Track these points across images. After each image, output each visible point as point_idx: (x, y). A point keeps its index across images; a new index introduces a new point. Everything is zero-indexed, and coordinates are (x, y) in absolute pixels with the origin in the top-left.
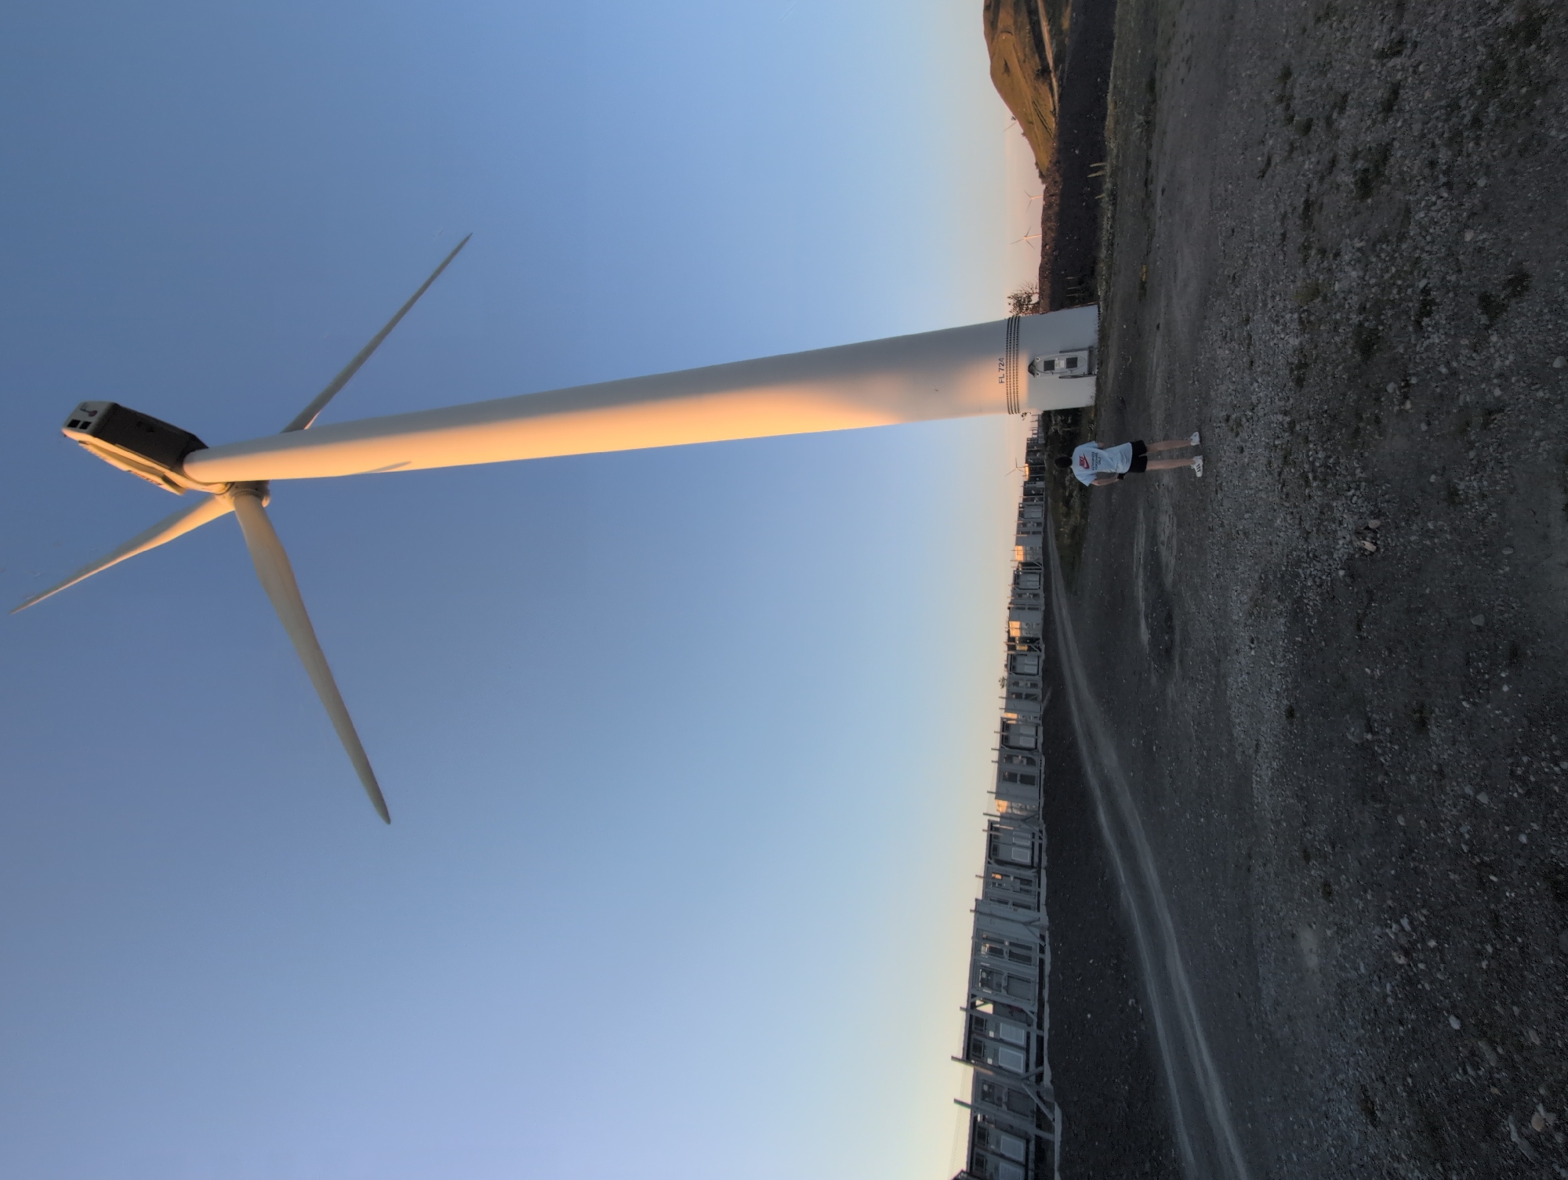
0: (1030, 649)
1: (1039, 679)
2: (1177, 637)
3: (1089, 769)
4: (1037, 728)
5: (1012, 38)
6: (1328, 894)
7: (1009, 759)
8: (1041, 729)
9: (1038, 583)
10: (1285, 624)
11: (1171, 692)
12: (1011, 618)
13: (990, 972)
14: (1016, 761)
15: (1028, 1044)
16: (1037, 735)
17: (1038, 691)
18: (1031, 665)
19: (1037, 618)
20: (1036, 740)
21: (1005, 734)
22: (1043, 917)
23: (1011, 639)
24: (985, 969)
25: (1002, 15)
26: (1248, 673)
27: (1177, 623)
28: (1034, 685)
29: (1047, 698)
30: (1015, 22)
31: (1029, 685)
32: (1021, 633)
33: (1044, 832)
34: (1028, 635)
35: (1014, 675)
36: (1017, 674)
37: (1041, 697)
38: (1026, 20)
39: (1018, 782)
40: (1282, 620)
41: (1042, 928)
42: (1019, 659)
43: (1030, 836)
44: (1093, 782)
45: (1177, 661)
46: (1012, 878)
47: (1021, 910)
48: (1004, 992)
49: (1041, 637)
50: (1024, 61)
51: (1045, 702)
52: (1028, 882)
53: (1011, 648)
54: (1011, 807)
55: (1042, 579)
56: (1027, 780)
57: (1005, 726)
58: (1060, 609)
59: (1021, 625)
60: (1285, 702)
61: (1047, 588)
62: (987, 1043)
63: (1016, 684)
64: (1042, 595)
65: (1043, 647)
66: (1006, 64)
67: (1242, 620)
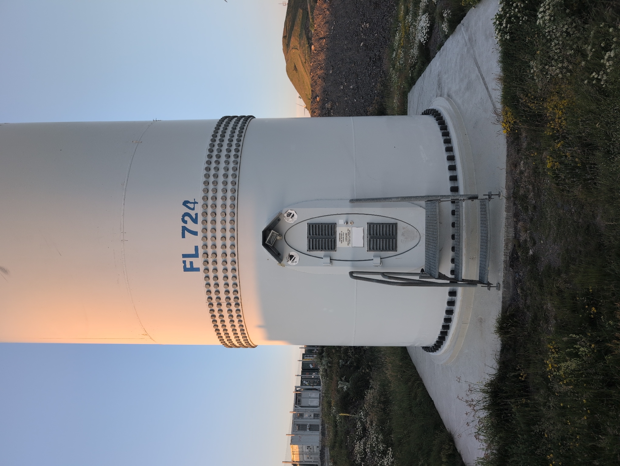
5: (298, 52)
25: (292, 39)
30: (300, 43)
35: (299, 408)
38: (306, 42)
50: (305, 63)
66: (295, 66)
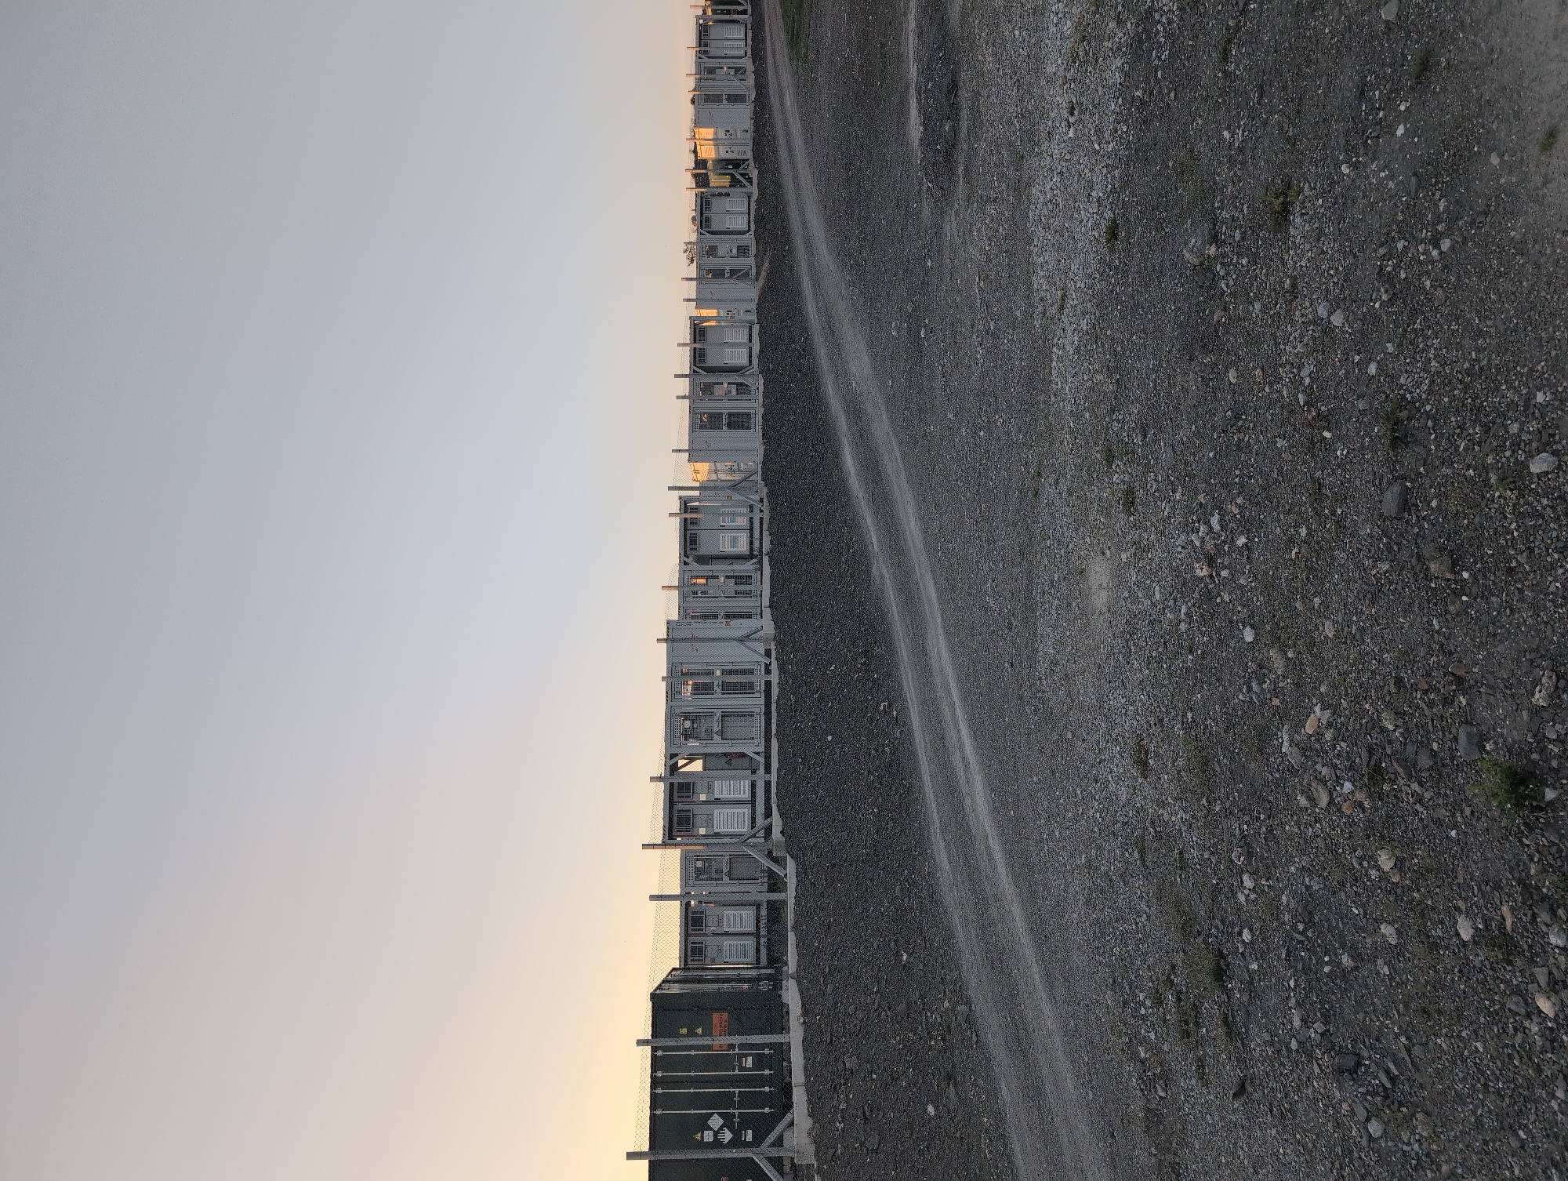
0: (735, 183)
1: (749, 240)
2: (964, 124)
3: (829, 387)
4: (750, 327)
6: (1130, 504)
7: (708, 389)
8: (756, 329)
9: (743, 44)
10: (1121, 69)
11: (950, 227)
12: (698, 123)
13: (694, 718)
14: (719, 391)
15: (753, 794)
16: (750, 341)
17: (749, 262)
18: (735, 213)
19: (742, 116)
20: (750, 348)
21: (697, 346)
22: (766, 625)
23: (700, 164)
24: (686, 716)
26: (1061, 174)
27: (964, 94)
28: (743, 251)
29: (763, 273)
31: (735, 251)
32: (717, 151)
33: (765, 500)
34: (730, 156)
35: (708, 236)
36: (712, 233)
37: (754, 271)
39: (725, 428)
40: (1118, 63)
41: (766, 640)
42: (716, 204)
43: (745, 510)
44: (836, 405)
45: (961, 169)
46: (722, 579)
47: (735, 623)
48: (717, 738)
49: (749, 155)
51: (762, 281)
52: (746, 579)
53: (701, 180)
54: (716, 471)
55: (750, 33)
56: (738, 422)
57: (698, 332)
58: (781, 97)
59: (716, 133)
60: (1109, 214)
61: (758, 53)
62: (697, 809)
63: (712, 251)
64: (750, 67)
65: (754, 174)
67: (1061, 73)
